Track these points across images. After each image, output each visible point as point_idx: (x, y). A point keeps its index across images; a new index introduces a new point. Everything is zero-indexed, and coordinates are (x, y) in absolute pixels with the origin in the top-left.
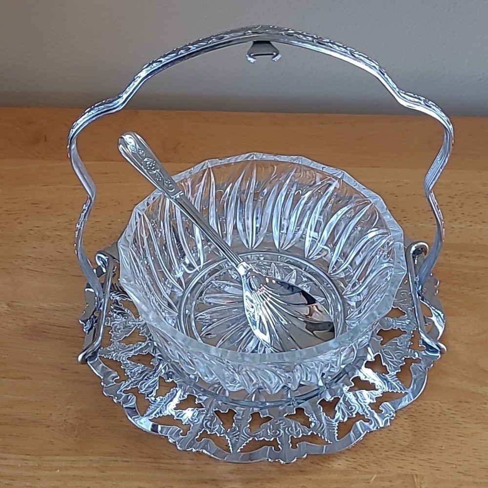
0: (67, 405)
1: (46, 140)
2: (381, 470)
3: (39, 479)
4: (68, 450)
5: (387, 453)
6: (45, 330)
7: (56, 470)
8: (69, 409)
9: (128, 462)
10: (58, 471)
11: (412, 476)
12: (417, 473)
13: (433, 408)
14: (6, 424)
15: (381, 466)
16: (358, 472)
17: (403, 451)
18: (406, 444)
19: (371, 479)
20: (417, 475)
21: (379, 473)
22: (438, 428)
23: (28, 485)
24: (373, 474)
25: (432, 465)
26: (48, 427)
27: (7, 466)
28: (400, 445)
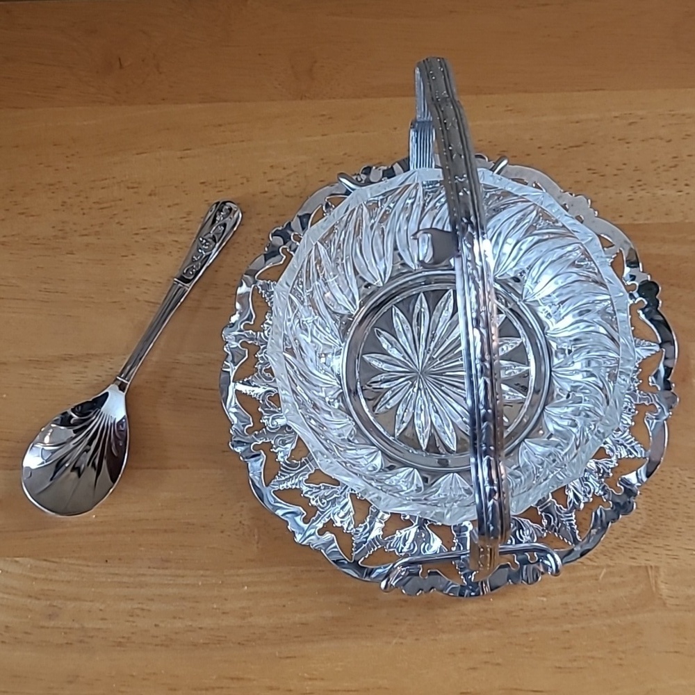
0: (239, 502)
1: (121, 66)
2: (611, 563)
3: (226, 600)
4: (252, 561)
5: (618, 541)
6: (190, 396)
7: (243, 586)
8: (242, 506)
9: (323, 571)
10: (246, 588)
11: (646, 567)
12: (653, 564)
13: (671, 478)
14: (173, 531)
15: (611, 559)
16: (585, 567)
17: (636, 537)
18: (639, 527)
19: (600, 574)
20: (651, 567)
21: (609, 566)
22: (677, 504)
23: (215, 606)
24: (602, 568)
25: (669, 553)
26: (222, 532)
27: (187, 585)
28: (633, 529)
